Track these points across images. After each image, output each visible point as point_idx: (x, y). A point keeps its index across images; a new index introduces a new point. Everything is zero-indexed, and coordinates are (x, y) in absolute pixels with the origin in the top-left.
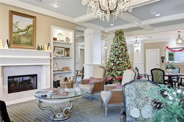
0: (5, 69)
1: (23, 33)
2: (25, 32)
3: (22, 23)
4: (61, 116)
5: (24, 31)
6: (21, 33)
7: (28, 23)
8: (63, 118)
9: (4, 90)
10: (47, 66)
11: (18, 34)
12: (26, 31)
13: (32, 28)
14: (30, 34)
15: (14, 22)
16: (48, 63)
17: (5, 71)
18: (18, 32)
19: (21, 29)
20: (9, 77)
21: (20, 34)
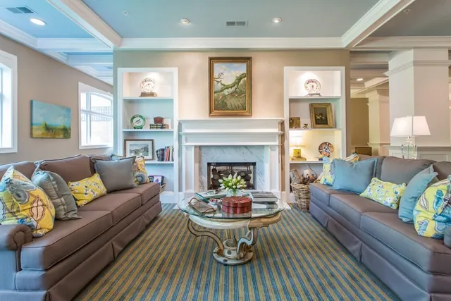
0: (203, 150)
1: (230, 90)
2: (234, 89)
3: (228, 75)
4: (234, 254)
5: (231, 87)
6: (226, 90)
7: (237, 72)
8: (237, 259)
9: (201, 182)
10: (272, 147)
11: (222, 93)
12: (234, 86)
13: (245, 79)
14: (241, 91)
15: (216, 75)
16: (275, 141)
17: (203, 154)
18: (223, 91)
19: (226, 84)
20: (209, 164)
21: (226, 92)
